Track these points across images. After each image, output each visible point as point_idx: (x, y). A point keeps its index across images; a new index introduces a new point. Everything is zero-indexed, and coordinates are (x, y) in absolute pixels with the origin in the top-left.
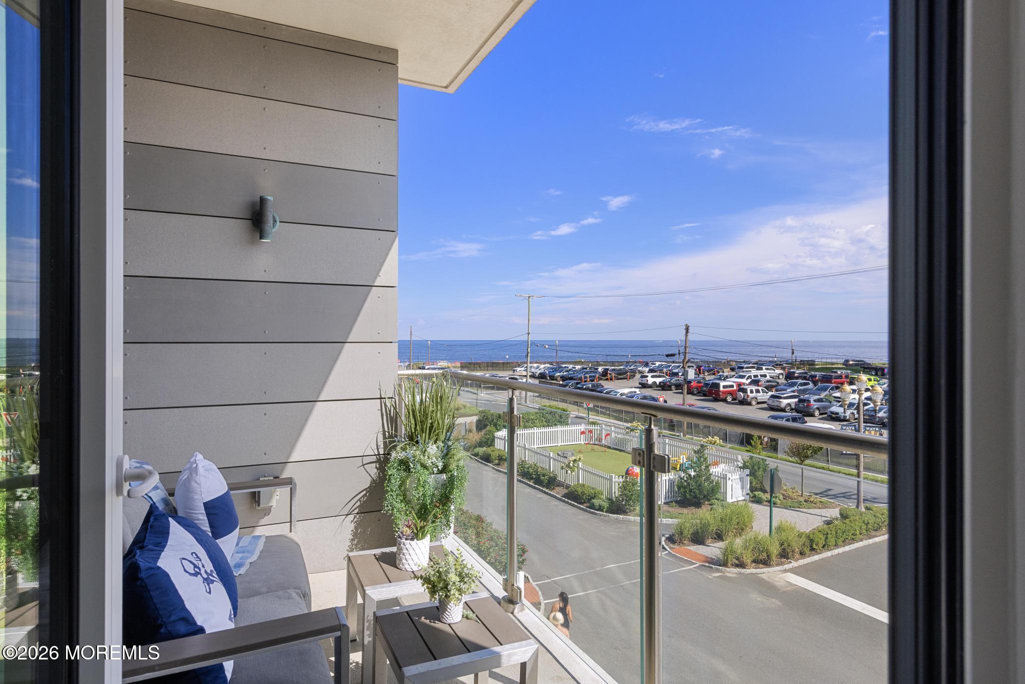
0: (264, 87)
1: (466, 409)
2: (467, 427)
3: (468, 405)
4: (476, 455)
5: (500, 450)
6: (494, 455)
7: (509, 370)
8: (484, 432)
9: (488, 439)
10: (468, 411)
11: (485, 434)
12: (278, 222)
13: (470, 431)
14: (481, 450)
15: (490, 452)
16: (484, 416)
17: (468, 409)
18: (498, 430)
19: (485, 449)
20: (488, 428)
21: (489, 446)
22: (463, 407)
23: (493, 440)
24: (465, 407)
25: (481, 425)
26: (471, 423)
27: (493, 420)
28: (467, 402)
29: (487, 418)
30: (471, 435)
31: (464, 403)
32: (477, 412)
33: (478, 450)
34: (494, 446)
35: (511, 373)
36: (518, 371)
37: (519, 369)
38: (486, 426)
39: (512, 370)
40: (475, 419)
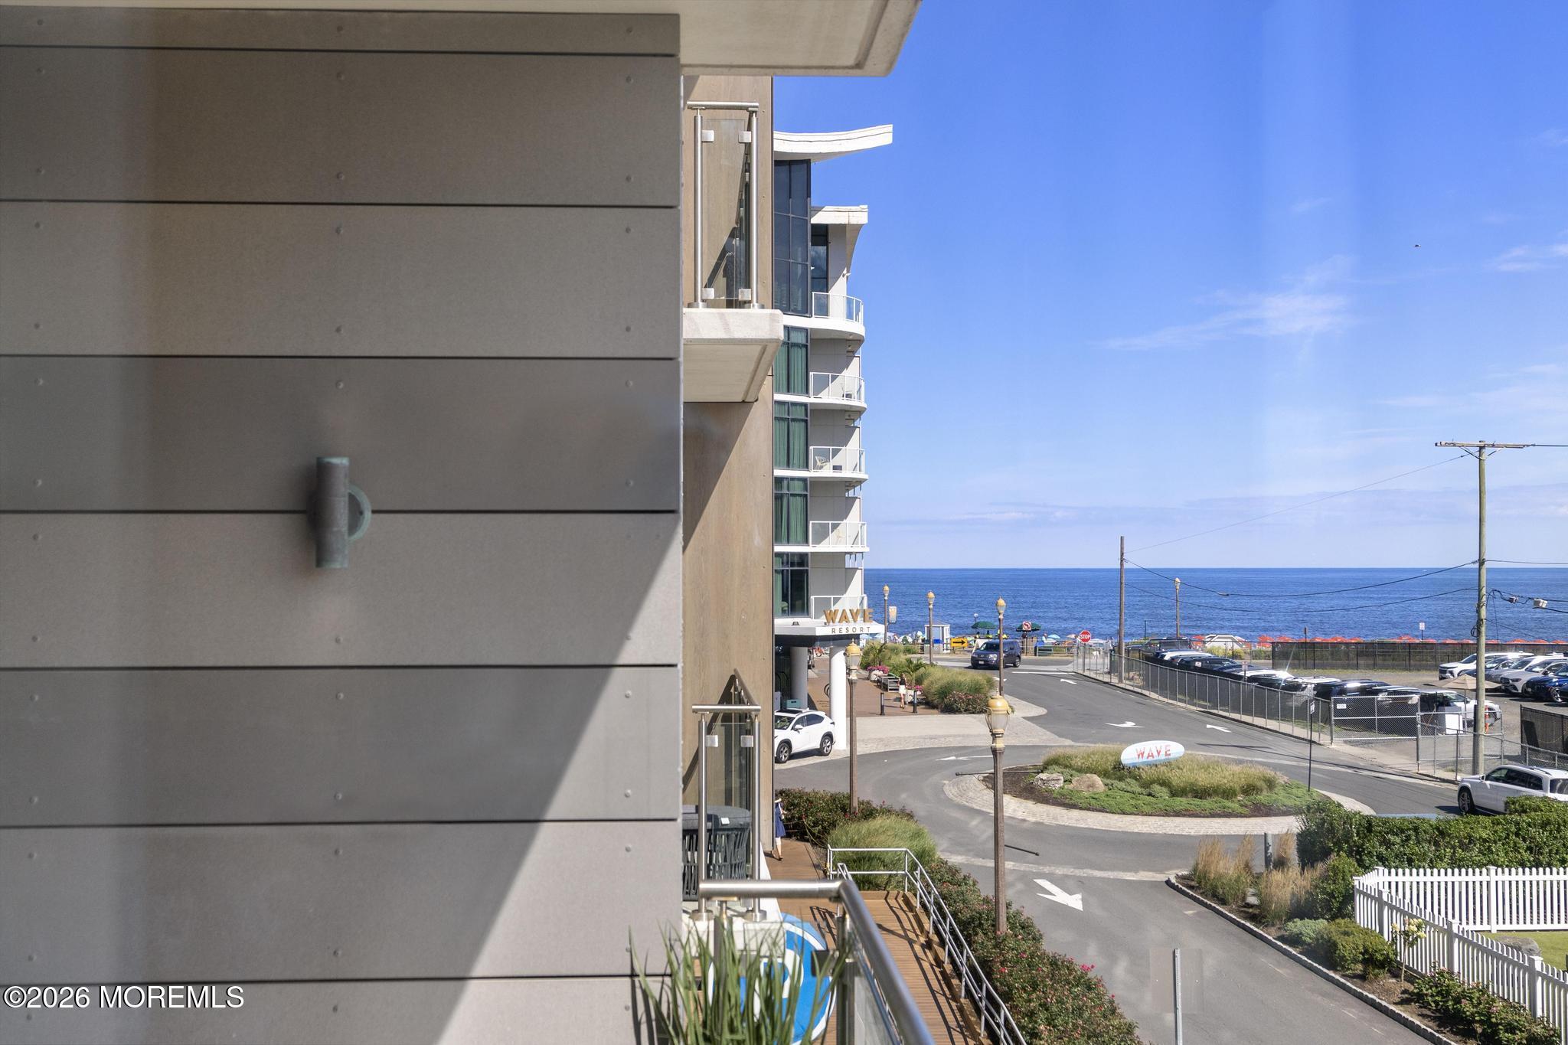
0: (338, 176)
1: (1276, 790)
2: (1270, 851)
3: (1282, 779)
4: (1294, 940)
5: (1366, 932)
6: (1347, 947)
7: (1427, 668)
8: (1320, 867)
9: (1332, 895)
10: (1280, 797)
11: (1325, 878)
12: (368, 514)
13: (1281, 864)
14: (1310, 928)
15: (1335, 937)
16: (1324, 821)
17: (1282, 793)
18: (1367, 868)
19: (1322, 924)
20: (1333, 860)
21: (1333, 918)
22: (1264, 786)
23: (1349, 897)
24: (1271, 784)
25: (1311, 849)
26: (1281, 839)
27: (1347, 837)
28: (1276, 767)
29: (1332, 830)
30: (1277, 876)
31: (1270, 773)
32: (1304, 801)
33: (1297, 926)
34: (1351, 916)
35: (1432, 677)
36: (1456, 671)
37: (1458, 667)
38: (1326, 853)
39: (1436, 667)
40: (1292, 825)
